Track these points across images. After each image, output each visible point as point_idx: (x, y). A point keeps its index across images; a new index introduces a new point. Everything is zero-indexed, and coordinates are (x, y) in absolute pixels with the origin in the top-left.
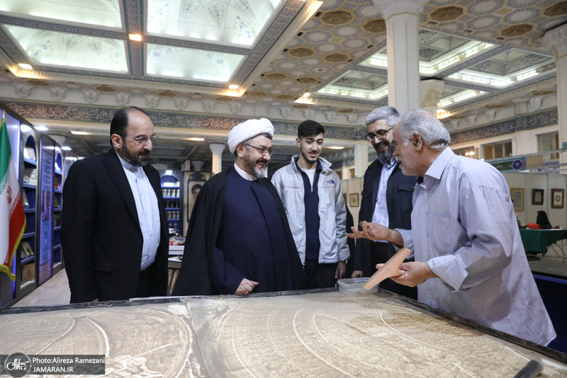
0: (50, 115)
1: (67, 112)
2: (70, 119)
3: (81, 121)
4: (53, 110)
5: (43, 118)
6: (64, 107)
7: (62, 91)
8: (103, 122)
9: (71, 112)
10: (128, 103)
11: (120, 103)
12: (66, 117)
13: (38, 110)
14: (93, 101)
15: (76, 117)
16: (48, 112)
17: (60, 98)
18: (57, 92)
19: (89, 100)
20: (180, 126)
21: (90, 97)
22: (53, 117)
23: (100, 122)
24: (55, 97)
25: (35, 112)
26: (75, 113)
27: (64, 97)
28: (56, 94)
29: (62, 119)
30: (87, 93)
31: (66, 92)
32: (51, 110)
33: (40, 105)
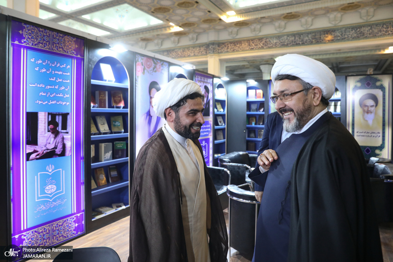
0: (251, 48)
1: (263, 42)
2: (265, 48)
3: (273, 48)
4: (253, 43)
5: (246, 50)
6: (260, 39)
7: (258, 27)
8: (290, 46)
9: (266, 42)
10: (312, 25)
11: (305, 26)
12: (262, 47)
13: (243, 45)
14: (282, 29)
15: (269, 45)
16: (249, 45)
17: (257, 32)
18: (255, 29)
19: (278, 30)
20: (366, 38)
21: (279, 27)
22: (252, 49)
23: (289, 47)
24: (254, 33)
25: (241, 47)
26: (269, 43)
27: (260, 31)
28: (254, 30)
29: (260, 48)
30: (277, 24)
31: (261, 27)
32: (251, 43)
33: (244, 41)
